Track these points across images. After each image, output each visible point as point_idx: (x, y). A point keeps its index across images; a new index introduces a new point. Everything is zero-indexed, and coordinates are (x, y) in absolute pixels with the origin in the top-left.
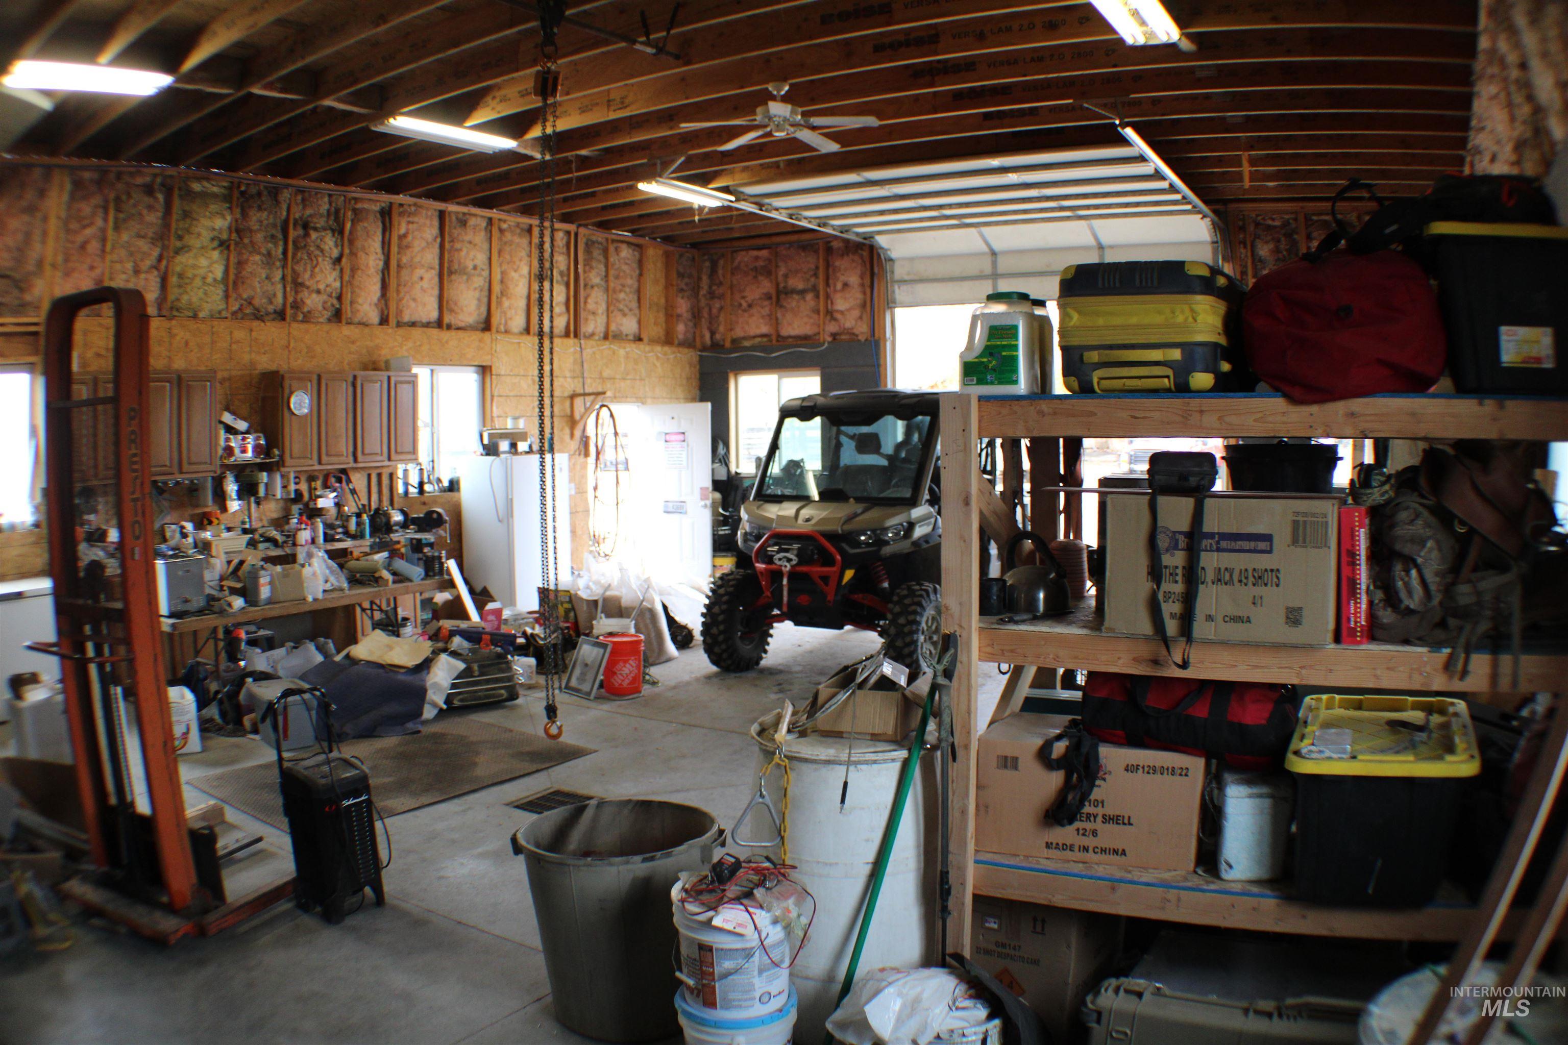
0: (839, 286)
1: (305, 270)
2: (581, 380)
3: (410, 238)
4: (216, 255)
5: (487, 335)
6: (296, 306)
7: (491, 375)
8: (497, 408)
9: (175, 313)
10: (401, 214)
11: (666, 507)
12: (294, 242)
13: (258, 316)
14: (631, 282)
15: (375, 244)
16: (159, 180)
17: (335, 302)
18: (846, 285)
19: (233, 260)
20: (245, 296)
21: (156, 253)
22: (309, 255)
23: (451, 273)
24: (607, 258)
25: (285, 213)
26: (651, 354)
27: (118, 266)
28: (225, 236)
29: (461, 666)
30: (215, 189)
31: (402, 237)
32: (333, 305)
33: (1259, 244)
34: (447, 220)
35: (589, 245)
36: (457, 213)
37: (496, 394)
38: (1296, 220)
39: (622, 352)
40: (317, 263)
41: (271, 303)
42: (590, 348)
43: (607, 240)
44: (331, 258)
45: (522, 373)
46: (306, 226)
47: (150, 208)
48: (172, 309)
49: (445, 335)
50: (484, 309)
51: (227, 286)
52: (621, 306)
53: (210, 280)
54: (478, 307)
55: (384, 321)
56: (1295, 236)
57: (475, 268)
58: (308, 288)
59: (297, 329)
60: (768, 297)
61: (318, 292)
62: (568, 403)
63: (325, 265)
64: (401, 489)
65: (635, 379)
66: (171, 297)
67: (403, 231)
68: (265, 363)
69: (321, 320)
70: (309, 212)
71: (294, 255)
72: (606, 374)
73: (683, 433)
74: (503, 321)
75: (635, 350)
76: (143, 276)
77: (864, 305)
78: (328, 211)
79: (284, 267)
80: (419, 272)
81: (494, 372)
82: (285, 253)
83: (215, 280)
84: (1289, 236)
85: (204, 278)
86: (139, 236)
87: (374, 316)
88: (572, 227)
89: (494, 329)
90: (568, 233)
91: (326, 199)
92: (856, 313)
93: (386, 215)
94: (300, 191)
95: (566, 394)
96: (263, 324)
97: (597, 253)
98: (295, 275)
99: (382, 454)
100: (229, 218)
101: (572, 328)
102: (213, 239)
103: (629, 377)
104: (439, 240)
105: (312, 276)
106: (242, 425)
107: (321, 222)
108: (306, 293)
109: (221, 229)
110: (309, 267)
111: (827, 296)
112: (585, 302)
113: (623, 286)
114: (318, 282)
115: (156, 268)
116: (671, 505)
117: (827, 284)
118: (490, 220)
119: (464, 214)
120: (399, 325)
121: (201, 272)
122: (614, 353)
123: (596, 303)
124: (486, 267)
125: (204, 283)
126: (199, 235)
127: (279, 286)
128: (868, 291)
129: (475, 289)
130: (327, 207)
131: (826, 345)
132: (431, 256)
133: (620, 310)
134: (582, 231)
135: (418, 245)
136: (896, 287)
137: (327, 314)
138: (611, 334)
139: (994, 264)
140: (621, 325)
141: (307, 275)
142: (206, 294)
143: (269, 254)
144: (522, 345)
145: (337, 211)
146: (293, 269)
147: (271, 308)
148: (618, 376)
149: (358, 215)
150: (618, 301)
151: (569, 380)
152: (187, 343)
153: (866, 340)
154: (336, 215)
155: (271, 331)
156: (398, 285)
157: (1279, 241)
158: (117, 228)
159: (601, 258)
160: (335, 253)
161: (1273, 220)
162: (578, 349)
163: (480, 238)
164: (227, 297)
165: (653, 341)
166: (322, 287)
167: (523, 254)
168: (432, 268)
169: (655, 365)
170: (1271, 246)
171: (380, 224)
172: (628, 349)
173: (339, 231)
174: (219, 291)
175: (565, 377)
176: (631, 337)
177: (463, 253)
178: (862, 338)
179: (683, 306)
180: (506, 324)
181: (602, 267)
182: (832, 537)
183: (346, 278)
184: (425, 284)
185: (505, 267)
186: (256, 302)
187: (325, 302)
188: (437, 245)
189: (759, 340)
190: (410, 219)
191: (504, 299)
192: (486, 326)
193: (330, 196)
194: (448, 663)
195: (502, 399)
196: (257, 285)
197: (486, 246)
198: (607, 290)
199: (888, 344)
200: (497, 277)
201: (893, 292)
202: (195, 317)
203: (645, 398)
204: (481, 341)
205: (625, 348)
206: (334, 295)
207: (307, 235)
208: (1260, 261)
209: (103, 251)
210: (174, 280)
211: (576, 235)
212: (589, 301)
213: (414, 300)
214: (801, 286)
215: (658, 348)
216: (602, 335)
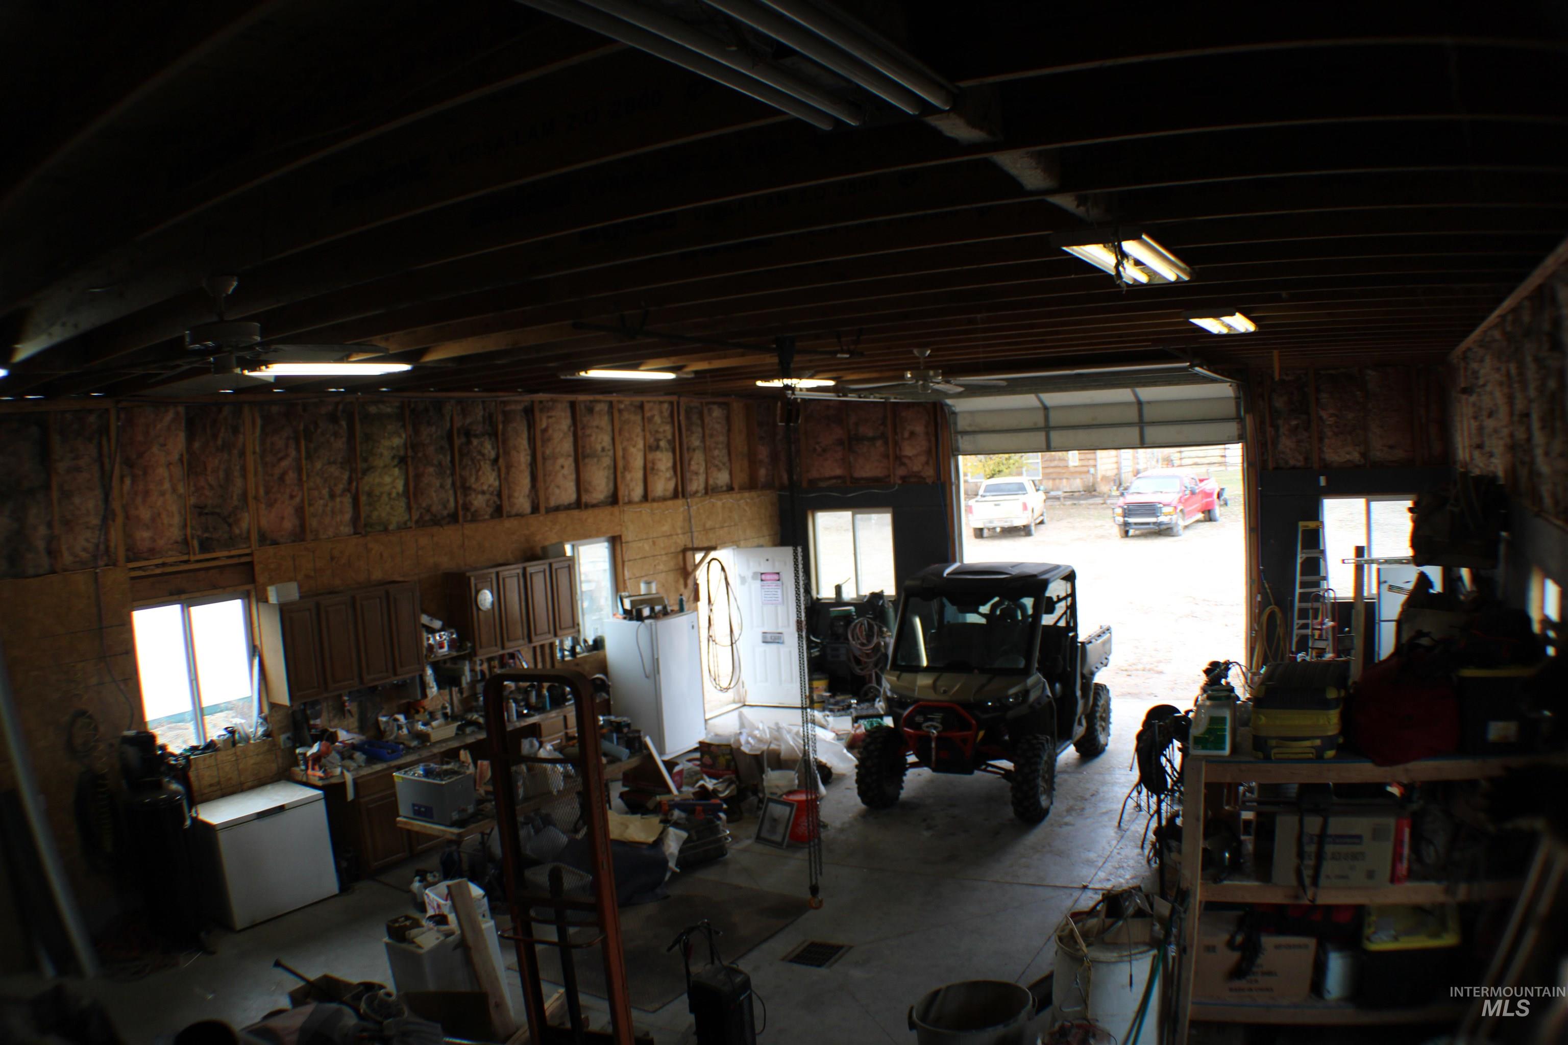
0: (906, 435)
1: (471, 475)
2: (690, 534)
3: (550, 431)
4: (396, 471)
5: (616, 510)
6: (466, 507)
7: (621, 543)
8: (628, 571)
9: (369, 529)
10: (542, 410)
11: (764, 637)
12: (460, 451)
13: (437, 521)
14: (722, 439)
15: (523, 442)
16: (341, 407)
17: (496, 499)
18: (912, 434)
19: (411, 473)
20: (424, 505)
21: (346, 476)
22: (473, 460)
23: (584, 457)
24: (702, 420)
25: (448, 425)
26: (742, 501)
27: (316, 493)
28: (402, 453)
29: (684, 835)
30: (389, 410)
31: (545, 430)
32: (495, 502)
33: (1275, 397)
34: (578, 408)
35: (688, 412)
36: (585, 402)
37: (626, 559)
38: (1306, 375)
39: (719, 504)
40: (480, 467)
41: (445, 507)
42: (697, 506)
43: (702, 403)
44: (490, 460)
45: (645, 537)
46: (468, 434)
47: (336, 435)
48: (366, 525)
49: (586, 514)
50: (611, 485)
51: (408, 498)
52: (717, 462)
53: (394, 495)
54: (607, 484)
55: (535, 509)
56: (1306, 390)
57: (603, 449)
58: (475, 490)
59: (469, 528)
60: (840, 442)
61: (483, 493)
62: (681, 557)
63: (486, 467)
64: (559, 655)
65: (731, 526)
66: (363, 515)
67: (544, 425)
68: (446, 563)
69: (487, 517)
70: (468, 421)
71: (461, 461)
72: (709, 524)
73: (778, 573)
74: (627, 493)
75: (728, 499)
76: (338, 500)
77: (929, 452)
78: (483, 417)
79: (453, 474)
80: (561, 461)
81: (623, 540)
82: (452, 461)
83: (398, 494)
84: (1300, 388)
85: (390, 494)
86: (330, 463)
87: (527, 507)
88: (674, 398)
89: (621, 502)
90: (671, 403)
91: (481, 407)
92: (923, 459)
93: (529, 412)
94: (460, 402)
95: (679, 549)
96: (441, 529)
97: (695, 418)
98: (464, 480)
99: (549, 632)
100: (404, 436)
101: (680, 489)
102: (393, 458)
103: (726, 525)
104: (572, 429)
105: (477, 479)
106: (437, 624)
107: (479, 429)
108: (473, 496)
109: (398, 447)
110: (474, 472)
111: (896, 443)
112: (689, 464)
113: (717, 443)
114: (482, 484)
115: (349, 490)
116: (769, 636)
117: (895, 433)
118: (611, 404)
119: (591, 402)
120: (549, 510)
121: (387, 488)
122: (713, 505)
123: (698, 464)
124: (611, 447)
125: (390, 499)
126: (381, 455)
127: (451, 492)
128: (933, 439)
129: (605, 468)
130: (481, 413)
131: (897, 487)
132: (567, 446)
133: (717, 466)
134: (683, 400)
135: (557, 436)
136: (959, 437)
137: (490, 510)
138: (710, 488)
139: (1047, 418)
140: (717, 479)
141: (473, 479)
142: (392, 508)
143: (440, 464)
144: (643, 512)
145: (491, 416)
146: (461, 476)
147: (445, 513)
148: (717, 526)
149: (508, 417)
150: (714, 458)
151: (681, 536)
152: (381, 555)
153: (933, 483)
154: (490, 419)
155: (449, 535)
156: (545, 475)
157: (1289, 395)
158: (309, 457)
159: (699, 422)
160: (493, 455)
162: (686, 507)
163: (604, 422)
164: (409, 508)
165: (743, 488)
166: (485, 488)
167: (639, 430)
168: (569, 456)
169: (745, 510)
171: (525, 422)
172: (724, 501)
173: (493, 434)
174: (402, 504)
175: (677, 534)
176: (724, 488)
177: (593, 438)
178: (929, 481)
179: (763, 452)
180: (629, 495)
181: (700, 430)
182: (966, 706)
183: (503, 476)
184: (565, 471)
185: (625, 443)
186: (434, 509)
187: (488, 501)
188: (571, 434)
189: (834, 481)
190: (549, 414)
191: (627, 473)
192: (614, 499)
193: (483, 402)
194: (676, 834)
195: (631, 563)
196: (434, 495)
197: (609, 428)
198: (705, 449)
199: (954, 488)
200: (620, 453)
201: (957, 441)
202: (386, 530)
203: (739, 541)
204: (612, 514)
205: (721, 500)
206: (495, 493)
207: (469, 442)
209: (300, 480)
210: (363, 499)
211: (678, 403)
212: (693, 463)
213: (558, 487)
214: (871, 434)
215: (746, 495)
216: (703, 491)
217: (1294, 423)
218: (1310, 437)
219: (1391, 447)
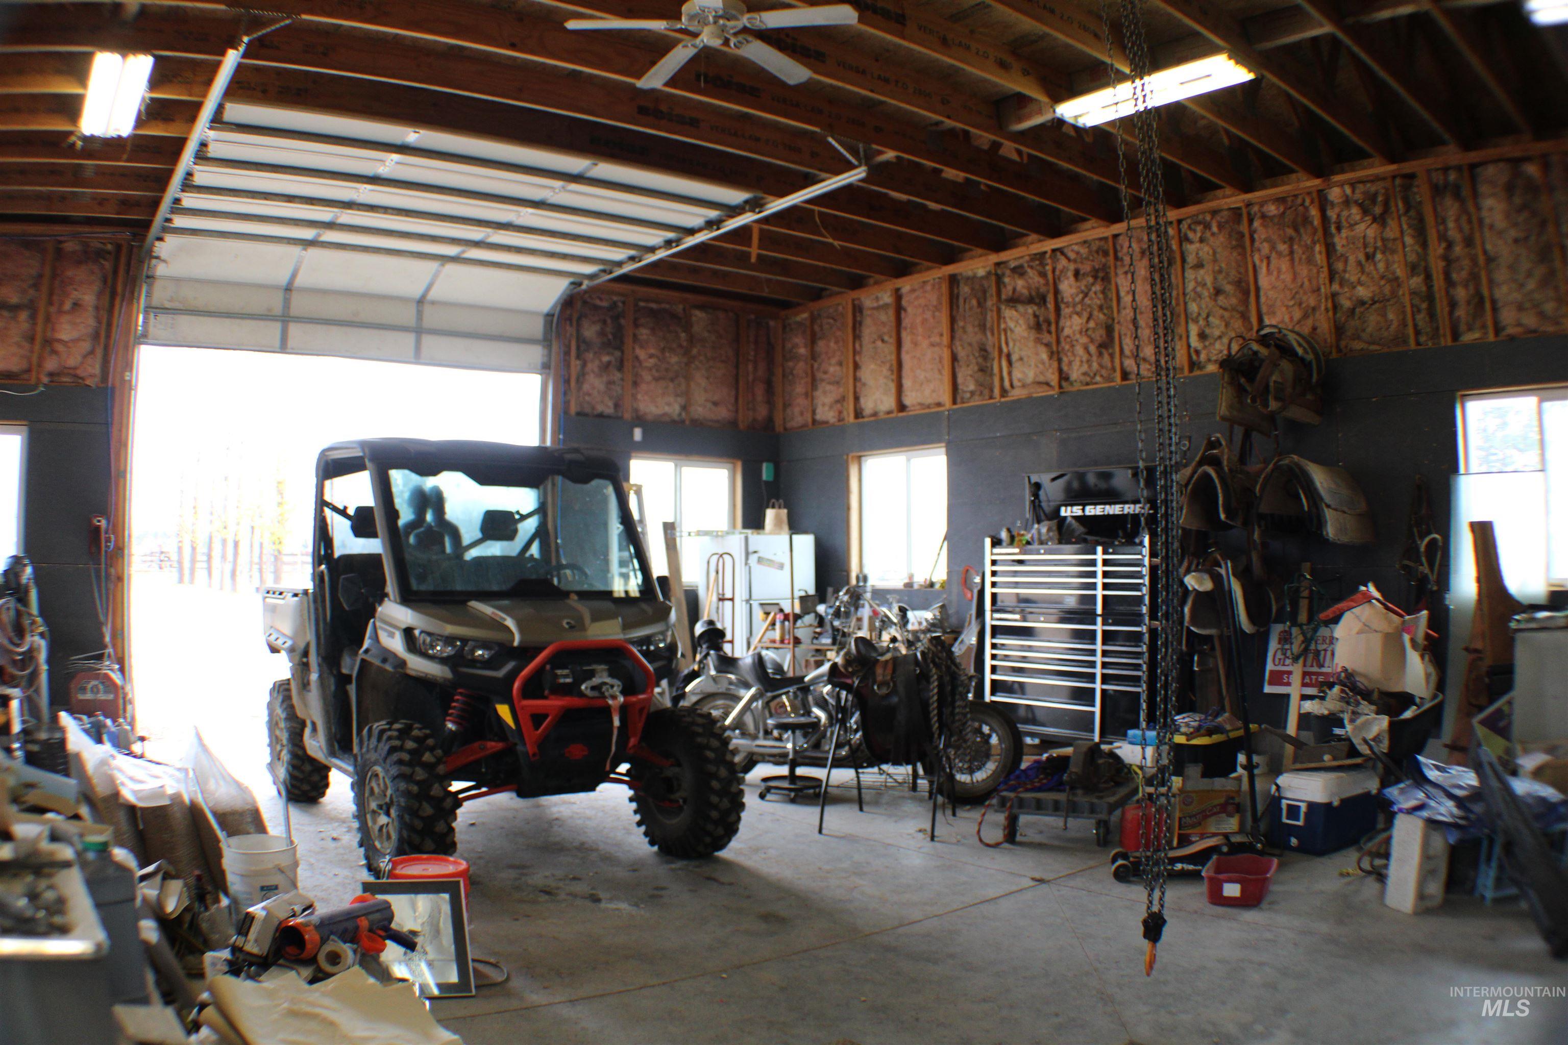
0: (63, 305)
18: (76, 305)
33: (585, 323)
38: (624, 303)
56: (622, 321)
77: (96, 336)
84: (616, 318)
92: (85, 346)
111: (49, 318)
117: (51, 301)
128: (105, 316)
131: (40, 389)
139: (287, 303)
153: (94, 386)
157: (605, 322)
161: (601, 299)
170: (597, 327)
178: (87, 383)
208: (584, 341)
217: (606, 359)
218: (622, 379)
219: (715, 404)
